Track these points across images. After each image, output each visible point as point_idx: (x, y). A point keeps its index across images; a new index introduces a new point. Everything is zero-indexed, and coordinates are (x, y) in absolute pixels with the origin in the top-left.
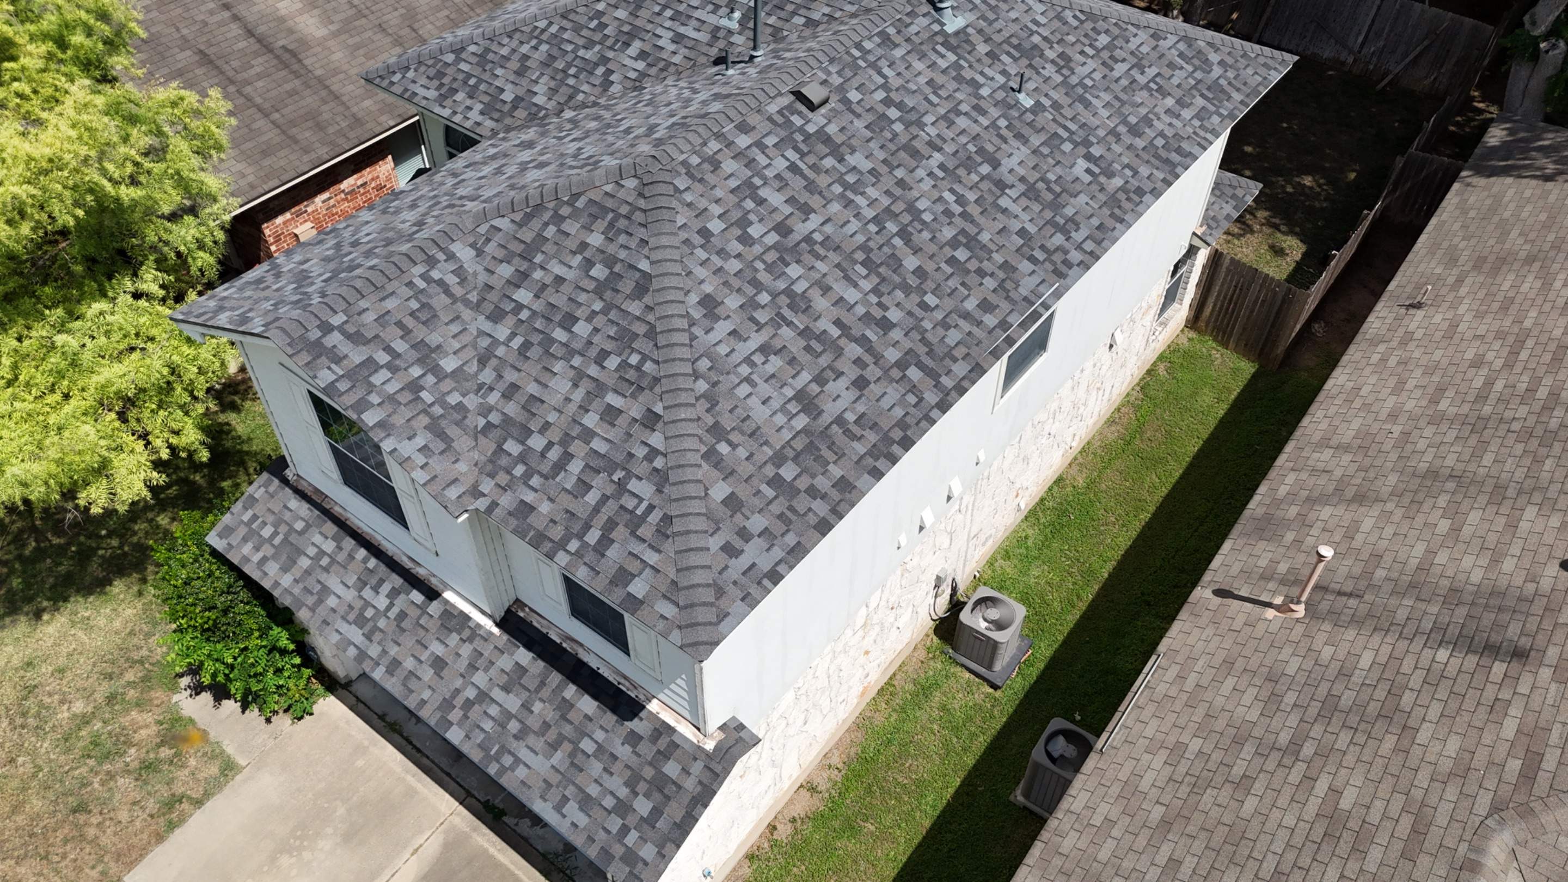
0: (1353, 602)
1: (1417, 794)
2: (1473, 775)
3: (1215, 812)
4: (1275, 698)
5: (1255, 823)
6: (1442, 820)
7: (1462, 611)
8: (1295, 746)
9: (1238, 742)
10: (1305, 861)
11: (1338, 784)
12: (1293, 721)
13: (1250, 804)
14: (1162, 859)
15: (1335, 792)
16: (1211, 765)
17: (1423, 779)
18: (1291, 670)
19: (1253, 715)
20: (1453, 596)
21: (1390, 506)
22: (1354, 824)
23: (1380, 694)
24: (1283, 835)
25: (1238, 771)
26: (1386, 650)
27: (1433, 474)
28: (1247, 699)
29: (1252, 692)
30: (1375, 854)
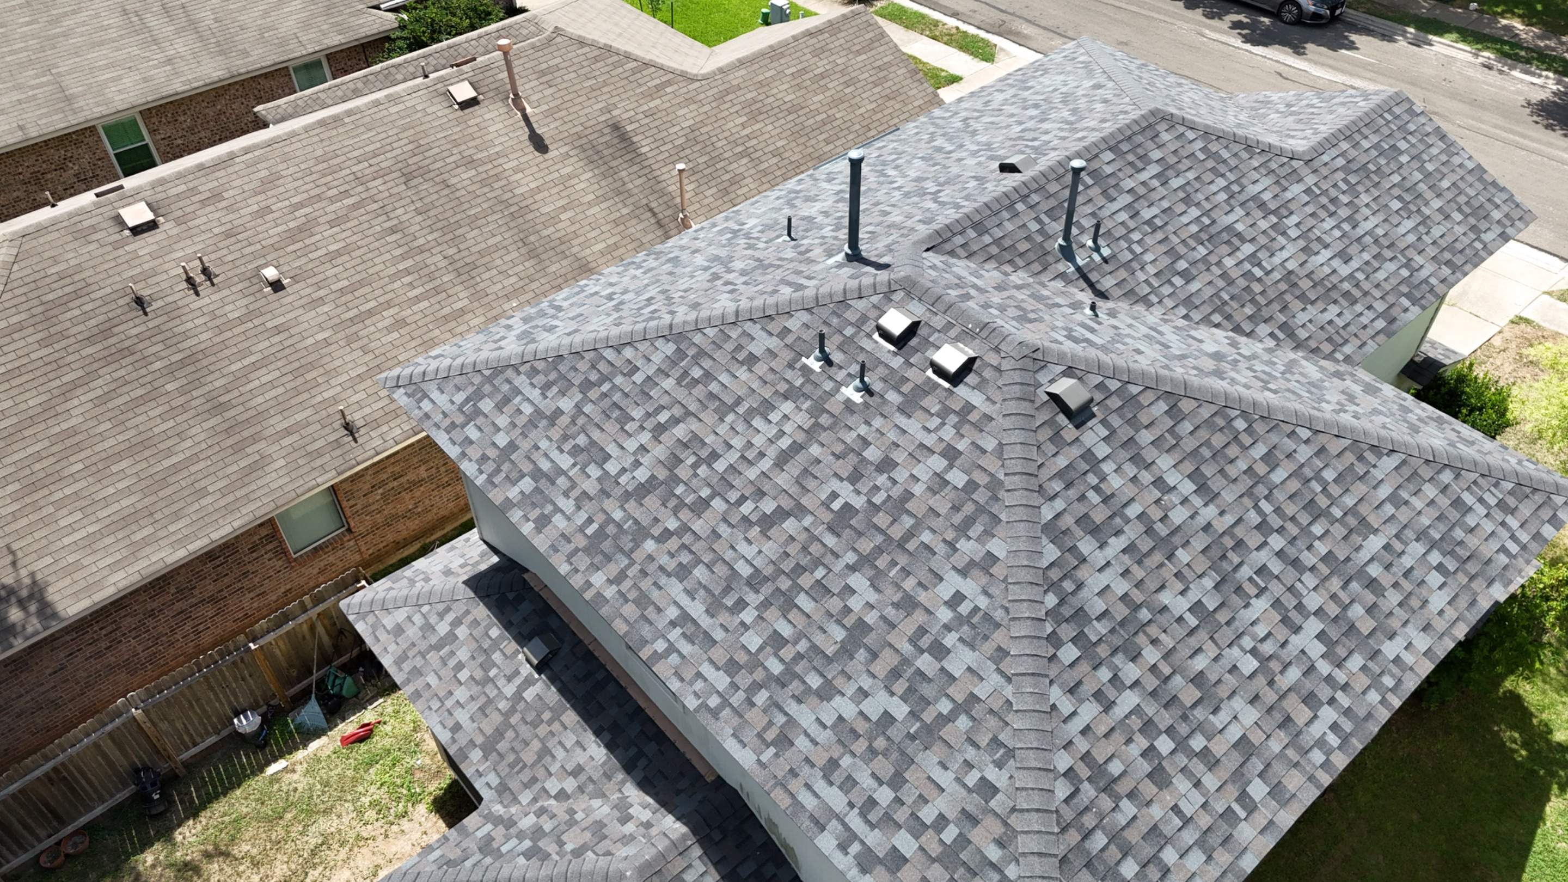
0: (653, 205)
1: (714, 105)
2: (687, 96)
3: (796, 150)
4: (733, 182)
5: (784, 135)
6: (716, 90)
7: (614, 164)
8: (742, 155)
9: (765, 173)
10: (777, 110)
11: (740, 128)
12: (735, 165)
13: (779, 144)
14: (831, 146)
15: (744, 126)
16: (784, 170)
17: (707, 108)
18: (714, 190)
19: (749, 180)
20: (609, 173)
21: (574, 250)
22: (747, 110)
23: (688, 151)
24: (776, 124)
25: (775, 160)
26: (664, 170)
27: (533, 254)
28: (745, 190)
29: (739, 192)
30: (749, 96)
